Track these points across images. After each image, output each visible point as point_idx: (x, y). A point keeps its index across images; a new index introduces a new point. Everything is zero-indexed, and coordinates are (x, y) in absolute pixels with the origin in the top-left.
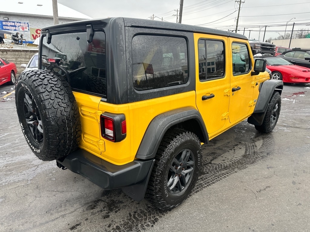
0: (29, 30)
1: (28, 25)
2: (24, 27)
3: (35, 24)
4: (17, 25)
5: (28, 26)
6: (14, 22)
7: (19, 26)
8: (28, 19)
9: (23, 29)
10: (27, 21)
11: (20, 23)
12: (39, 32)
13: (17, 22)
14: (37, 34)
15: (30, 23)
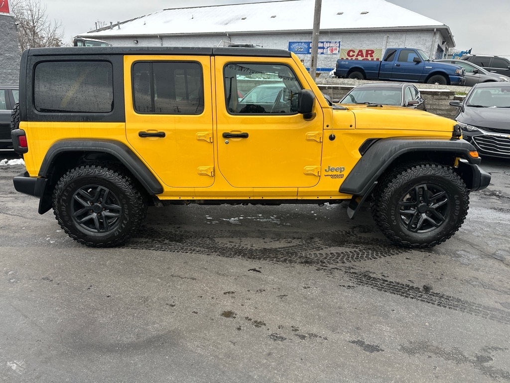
0: (339, 52)
1: (340, 44)
2: (334, 48)
3: (348, 43)
4: (326, 45)
5: (339, 47)
6: (323, 42)
7: (328, 47)
8: (341, 36)
9: (332, 51)
10: (338, 39)
11: (330, 42)
12: (351, 54)
13: (327, 42)
14: (348, 57)
15: (342, 41)
